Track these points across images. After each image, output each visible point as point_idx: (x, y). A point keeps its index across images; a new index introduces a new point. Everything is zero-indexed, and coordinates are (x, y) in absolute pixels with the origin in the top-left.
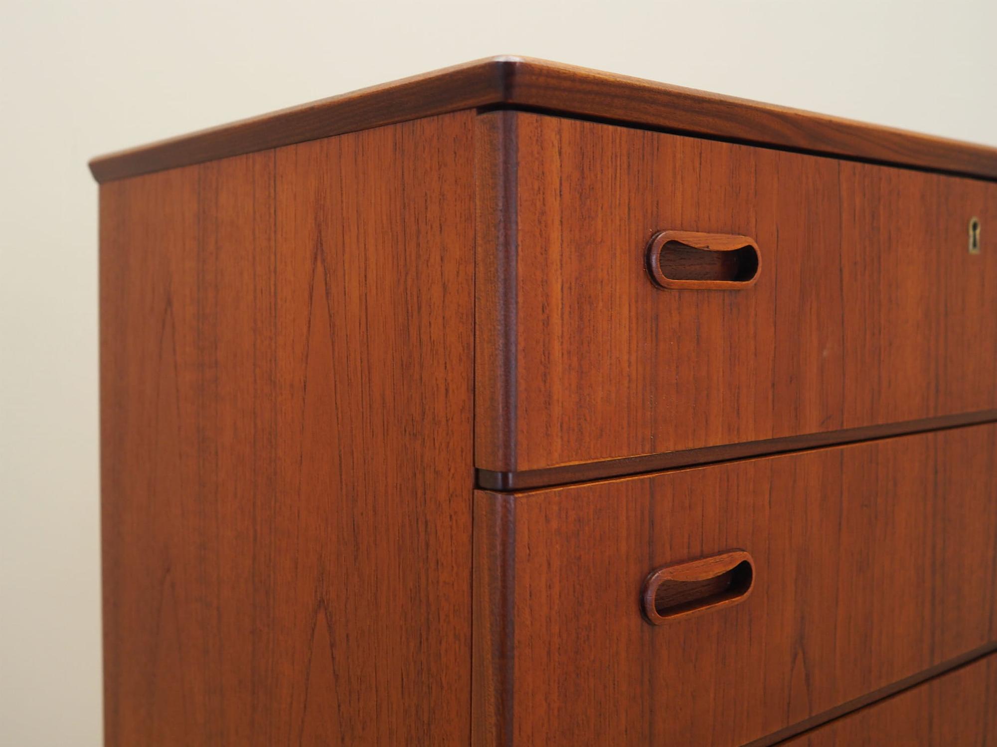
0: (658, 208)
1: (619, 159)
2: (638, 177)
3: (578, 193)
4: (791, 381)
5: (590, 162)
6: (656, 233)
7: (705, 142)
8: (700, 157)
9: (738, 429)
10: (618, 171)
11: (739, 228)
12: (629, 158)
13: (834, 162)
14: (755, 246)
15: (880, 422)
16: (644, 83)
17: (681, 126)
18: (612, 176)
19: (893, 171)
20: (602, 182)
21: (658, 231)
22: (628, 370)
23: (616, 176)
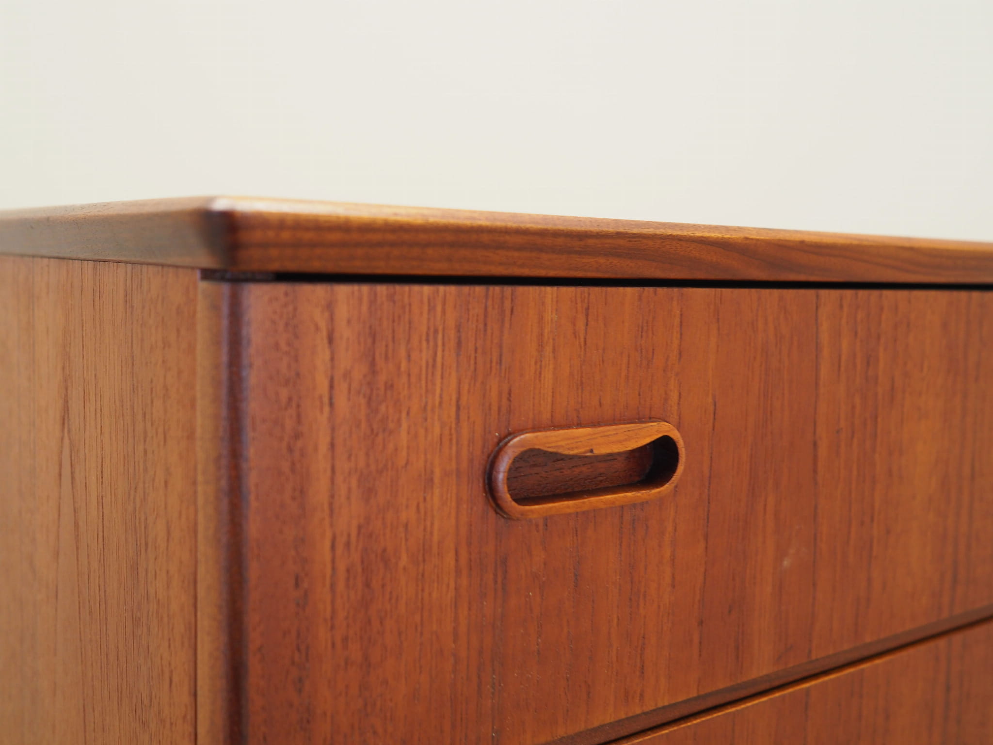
0: (510, 400)
1: (440, 336)
2: (476, 358)
3: (364, 396)
4: (730, 611)
5: (387, 346)
6: (506, 437)
7: (596, 291)
8: (587, 315)
9: (642, 695)
10: (439, 354)
11: (651, 408)
12: (459, 331)
13: (811, 293)
14: (675, 435)
15: (868, 639)
16: (480, 220)
17: (552, 273)
18: (427, 363)
19: (902, 295)
20: (409, 375)
21: (510, 434)
22: (453, 646)
23: (434, 361)
